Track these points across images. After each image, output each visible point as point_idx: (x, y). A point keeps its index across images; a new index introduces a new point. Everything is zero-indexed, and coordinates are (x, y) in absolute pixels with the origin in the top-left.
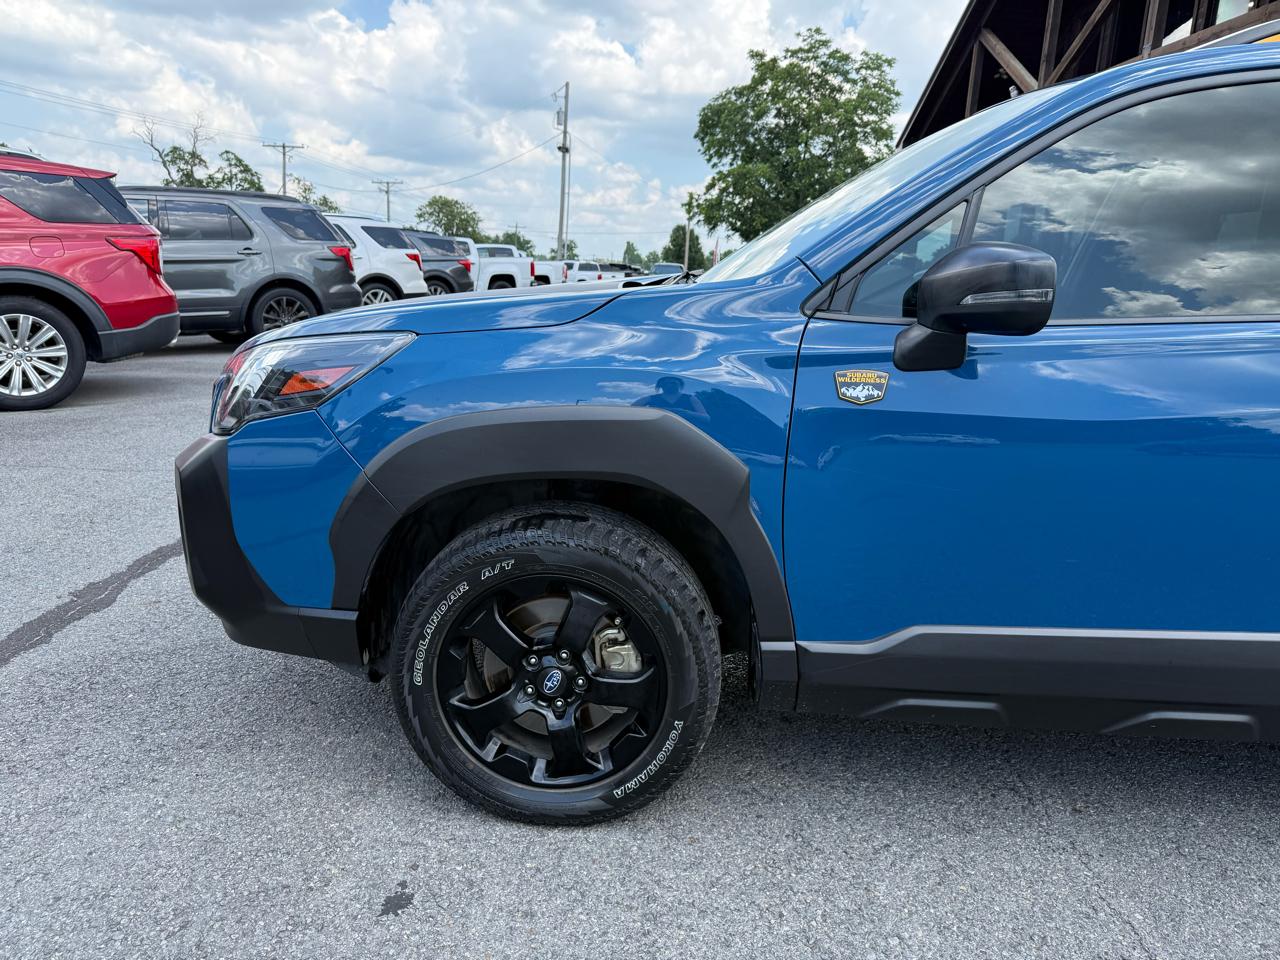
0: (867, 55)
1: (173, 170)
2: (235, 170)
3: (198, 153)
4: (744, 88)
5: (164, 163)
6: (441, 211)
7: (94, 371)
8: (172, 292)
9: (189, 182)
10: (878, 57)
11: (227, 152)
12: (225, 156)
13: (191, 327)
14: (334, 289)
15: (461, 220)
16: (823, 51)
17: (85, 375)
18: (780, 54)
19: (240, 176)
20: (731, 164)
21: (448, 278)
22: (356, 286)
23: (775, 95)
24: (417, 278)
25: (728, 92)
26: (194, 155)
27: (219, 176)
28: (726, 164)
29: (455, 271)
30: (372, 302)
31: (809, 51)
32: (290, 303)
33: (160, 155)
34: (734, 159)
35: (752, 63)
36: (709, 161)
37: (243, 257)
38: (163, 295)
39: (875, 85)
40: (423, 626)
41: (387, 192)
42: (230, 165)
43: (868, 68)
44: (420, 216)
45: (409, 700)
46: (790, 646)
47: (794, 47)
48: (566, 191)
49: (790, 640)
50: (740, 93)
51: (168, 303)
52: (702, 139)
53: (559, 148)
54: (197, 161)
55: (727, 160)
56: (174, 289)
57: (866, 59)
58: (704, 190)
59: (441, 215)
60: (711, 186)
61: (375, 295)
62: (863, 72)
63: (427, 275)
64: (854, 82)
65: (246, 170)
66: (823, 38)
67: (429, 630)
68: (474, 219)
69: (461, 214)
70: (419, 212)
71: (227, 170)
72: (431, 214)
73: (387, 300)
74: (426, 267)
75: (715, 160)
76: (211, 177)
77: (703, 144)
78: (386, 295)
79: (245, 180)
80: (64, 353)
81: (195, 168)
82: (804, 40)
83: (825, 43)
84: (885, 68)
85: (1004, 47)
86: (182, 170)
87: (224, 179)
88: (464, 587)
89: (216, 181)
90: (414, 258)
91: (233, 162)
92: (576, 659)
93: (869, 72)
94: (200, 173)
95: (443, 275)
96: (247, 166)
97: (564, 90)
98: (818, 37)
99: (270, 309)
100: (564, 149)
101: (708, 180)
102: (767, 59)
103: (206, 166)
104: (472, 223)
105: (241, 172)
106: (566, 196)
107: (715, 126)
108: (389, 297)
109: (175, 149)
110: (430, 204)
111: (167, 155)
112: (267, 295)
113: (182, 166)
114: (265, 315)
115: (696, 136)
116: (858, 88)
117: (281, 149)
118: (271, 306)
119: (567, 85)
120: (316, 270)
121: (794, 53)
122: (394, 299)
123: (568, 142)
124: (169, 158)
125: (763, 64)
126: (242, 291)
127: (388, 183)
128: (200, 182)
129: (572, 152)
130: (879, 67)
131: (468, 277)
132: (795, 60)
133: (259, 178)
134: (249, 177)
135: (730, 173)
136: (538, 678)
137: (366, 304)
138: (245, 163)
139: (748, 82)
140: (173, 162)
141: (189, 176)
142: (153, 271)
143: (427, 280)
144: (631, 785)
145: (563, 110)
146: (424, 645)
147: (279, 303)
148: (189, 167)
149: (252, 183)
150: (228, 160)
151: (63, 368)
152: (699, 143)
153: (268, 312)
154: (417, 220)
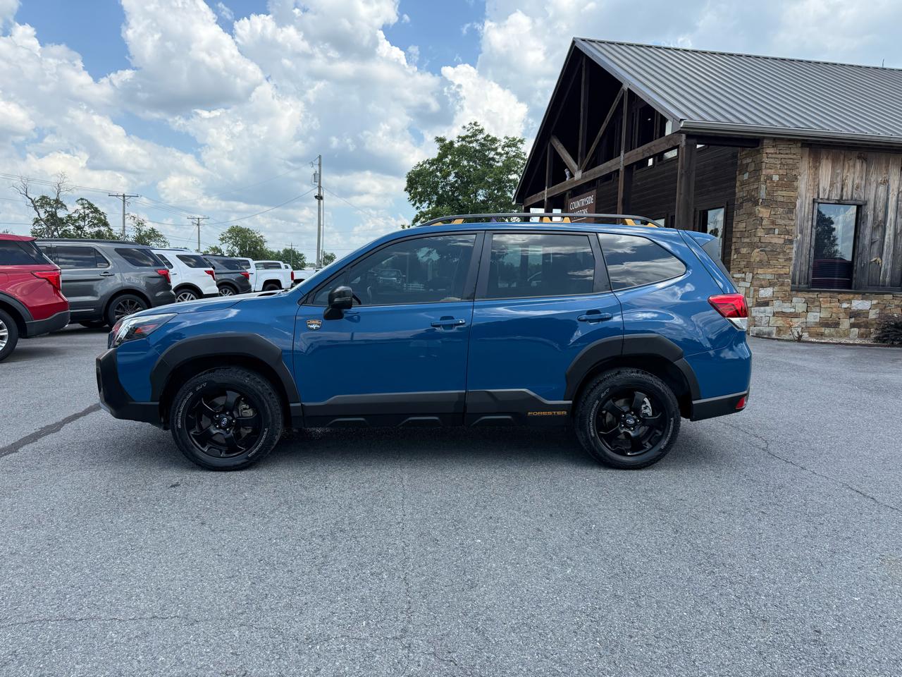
0: (507, 138)
1: (42, 211)
2: (87, 212)
3: (61, 200)
4: (433, 160)
5: (35, 207)
6: (237, 235)
7: (22, 344)
8: (66, 299)
9: (53, 220)
10: (514, 139)
11: (82, 199)
12: (80, 201)
13: (75, 318)
14: (159, 294)
15: (252, 242)
16: (480, 137)
17: (17, 347)
18: (455, 139)
19: (91, 215)
20: (428, 207)
21: (233, 283)
22: (173, 292)
23: (454, 164)
24: (213, 285)
25: (424, 163)
26: (57, 201)
27: (76, 215)
28: (425, 207)
29: (239, 279)
30: (183, 300)
31: (471, 137)
32: (132, 303)
33: (32, 202)
34: (430, 204)
35: (437, 145)
36: (414, 205)
37: (103, 277)
38: (62, 301)
39: (514, 156)
40: (179, 408)
41: (198, 225)
42: (84, 208)
43: (508, 146)
44: (222, 240)
45: (177, 433)
46: (299, 404)
47: (463, 135)
48: (322, 223)
49: (298, 402)
50: (432, 163)
51: (64, 305)
52: (410, 192)
53: (316, 197)
54: (60, 205)
55: (425, 205)
56: (66, 296)
57: (507, 141)
58: (411, 223)
59: (237, 238)
60: (416, 220)
61: (185, 296)
62: (506, 149)
63: (220, 282)
64: (501, 155)
65: (96, 211)
66: (480, 128)
67: (182, 409)
68: (261, 241)
69: (251, 238)
70: (222, 237)
71: (82, 211)
72: (230, 238)
73: (192, 299)
74: (218, 277)
75: (418, 204)
76: (69, 216)
77: (410, 195)
78: (192, 296)
79: (95, 218)
80: (6, 334)
81: (58, 211)
82: (468, 131)
83: (481, 131)
84: (519, 145)
85: (562, 146)
86: (48, 212)
87: (79, 217)
88: (191, 394)
89: (73, 219)
90: (210, 273)
91: (86, 206)
92: (231, 414)
93: (510, 149)
94: (61, 214)
95: (231, 282)
96: (96, 208)
97: (318, 160)
98: (477, 128)
99: (120, 307)
100: (319, 198)
101: (413, 217)
102: (447, 142)
103: (66, 209)
104: (260, 243)
105: (92, 212)
106: (322, 227)
107: (416, 183)
108: (193, 297)
109: (43, 198)
110: (230, 231)
111: (37, 202)
112: (117, 299)
113: (48, 209)
114: (116, 310)
115: (406, 190)
116: (504, 158)
117: (122, 198)
118: (120, 305)
119: (320, 157)
120: (147, 284)
121: (463, 139)
122: (197, 299)
123: (322, 193)
124: (39, 204)
125: (445, 145)
126: (102, 297)
127: (199, 219)
128: (61, 220)
129: (324, 198)
130: (515, 145)
131: (248, 282)
132: (464, 143)
133: (105, 217)
134: (98, 216)
135: (427, 213)
136: (219, 421)
137: (179, 301)
138: (96, 206)
139: (436, 156)
140: (42, 206)
141: (53, 215)
142: (56, 289)
143: (218, 286)
144: (254, 452)
145: (318, 172)
146: (180, 414)
147: (124, 303)
148: (54, 210)
149: (100, 220)
150: (82, 204)
151: (5, 342)
152: (408, 194)
153: (118, 309)
154: (220, 242)
